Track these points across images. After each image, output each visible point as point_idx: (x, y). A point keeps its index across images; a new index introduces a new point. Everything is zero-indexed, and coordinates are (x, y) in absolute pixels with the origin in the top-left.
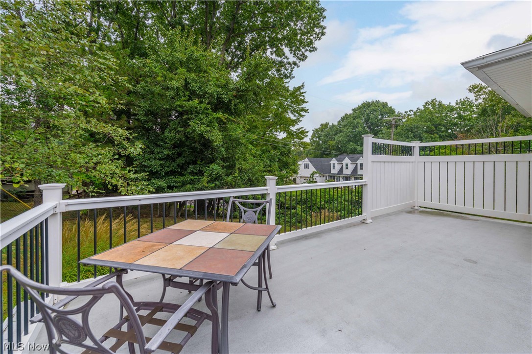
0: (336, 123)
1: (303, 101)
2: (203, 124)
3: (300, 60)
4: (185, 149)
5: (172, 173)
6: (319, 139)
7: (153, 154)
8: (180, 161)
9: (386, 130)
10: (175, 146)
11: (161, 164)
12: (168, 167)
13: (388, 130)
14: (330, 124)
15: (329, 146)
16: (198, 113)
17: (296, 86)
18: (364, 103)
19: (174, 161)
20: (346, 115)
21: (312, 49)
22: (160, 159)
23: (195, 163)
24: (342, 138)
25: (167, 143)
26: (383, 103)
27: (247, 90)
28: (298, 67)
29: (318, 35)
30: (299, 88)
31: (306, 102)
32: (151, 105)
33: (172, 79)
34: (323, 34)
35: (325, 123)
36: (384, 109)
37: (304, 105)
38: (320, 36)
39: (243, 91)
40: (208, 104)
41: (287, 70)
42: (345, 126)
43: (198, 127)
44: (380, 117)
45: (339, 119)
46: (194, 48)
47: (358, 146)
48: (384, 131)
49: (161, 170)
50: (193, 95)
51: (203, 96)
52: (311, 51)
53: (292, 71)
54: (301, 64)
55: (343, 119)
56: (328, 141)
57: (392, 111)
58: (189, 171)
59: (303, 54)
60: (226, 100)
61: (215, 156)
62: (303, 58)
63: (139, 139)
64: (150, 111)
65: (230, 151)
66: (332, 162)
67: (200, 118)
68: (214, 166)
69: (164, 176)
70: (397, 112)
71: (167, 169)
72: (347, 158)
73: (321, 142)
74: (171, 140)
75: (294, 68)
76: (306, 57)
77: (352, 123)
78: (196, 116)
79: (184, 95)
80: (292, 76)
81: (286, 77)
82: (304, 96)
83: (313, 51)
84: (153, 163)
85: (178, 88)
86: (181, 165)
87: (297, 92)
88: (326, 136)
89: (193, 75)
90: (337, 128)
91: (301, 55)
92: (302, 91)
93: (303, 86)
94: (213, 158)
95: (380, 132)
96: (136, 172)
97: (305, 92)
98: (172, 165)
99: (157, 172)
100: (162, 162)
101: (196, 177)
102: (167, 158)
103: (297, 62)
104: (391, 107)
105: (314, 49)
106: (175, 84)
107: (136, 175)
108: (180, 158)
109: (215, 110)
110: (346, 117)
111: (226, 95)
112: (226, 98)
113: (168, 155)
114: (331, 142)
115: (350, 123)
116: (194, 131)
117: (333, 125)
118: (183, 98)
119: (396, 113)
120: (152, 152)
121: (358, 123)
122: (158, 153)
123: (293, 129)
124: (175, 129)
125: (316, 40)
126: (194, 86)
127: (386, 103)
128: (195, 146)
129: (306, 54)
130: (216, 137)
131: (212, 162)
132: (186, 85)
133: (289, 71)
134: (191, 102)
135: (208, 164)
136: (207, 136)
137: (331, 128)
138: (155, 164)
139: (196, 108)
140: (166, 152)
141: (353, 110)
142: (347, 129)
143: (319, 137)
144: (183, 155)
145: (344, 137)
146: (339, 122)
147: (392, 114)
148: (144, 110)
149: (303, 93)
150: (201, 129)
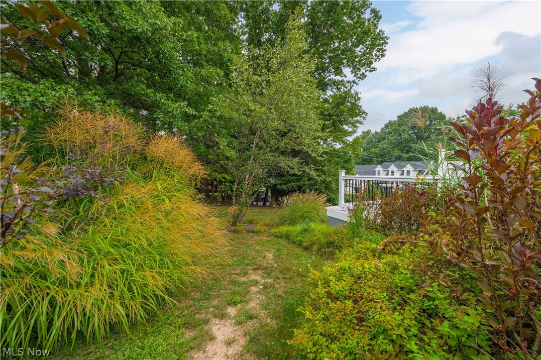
0: (379, 131)
3: (360, 79)
9: (435, 137)
13: (438, 137)
14: (373, 131)
15: (372, 154)
18: (411, 109)
20: (390, 122)
21: (372, 70)
24: (386, 145)
26: (432, 108)
28: (357, 85)
29: (378, 57)
34: (383, 56)
35: (367, 130)
36: (433, 114)
38: (380, 57)
41: (346, 88)
42: (390, 133)
44: (428, 123)
45: (383, 126)
47: (403, 153)
48: (433, 138)
52: (370, 71)
53: (351, 88)
55: (387, 126)
56: (370, 148)
57: (442, 117)
59: (363, 73)
62: (363, 76)
66: (377, 170)
70: (447, 117)
72: (393, 165)
75: (353, 86)
77: (397, 130)
88: (368, 143)
90: (380, 135)
91: (361, 75)
95: (429, 139)
103: (357, 81)
104: (441, 112)
105: (374, 69)
110: (389, 124)
114: (374, 150)
115: (396, 130)
117: (376, 133)
119: (447, 119)
121: (404, 130)
125: (376, 61)
127: (435, 108)
129: (366, 74)
133: (349, 89)
137: (373, 135)
141: (398, 117)
142: (392, 136)
145: (388, 144)
146: (383, 128)
147: (443, 120)
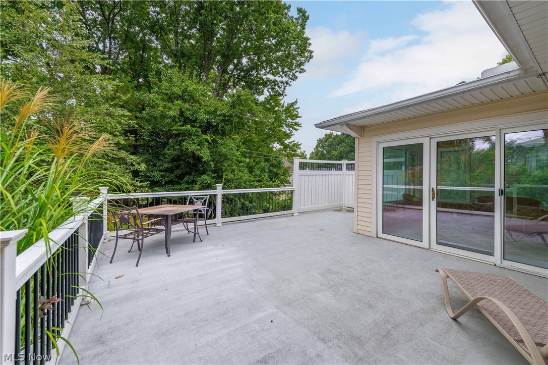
1: (297, 116)
2: (195, 144)
3: (292, 79)
4: (182, 163)
5: (170, 182)
6: (323, 149)
7: (155, 166)
8: (178, 172)
10: (173, 160)
11: (161, 175)
12: (167, 177)
14: (334, 135)
15: (333, 156)
16: (191, 135)
17: (290, 102)
19: (173, 172)
22: (161, 171)
23: (190, 174)
24: (343, 148)
25: (166, 158)
27: (231, 116)
28: (290, 86)
29: (306, 58)
30: (292, 105)
31: (300, 117)
32: (154, 128)
33: (170, 109)
34: (311, 57)
35: (329, 133)
37: (298, 120)
38: (308, 59)
39: (228, 116)
40: (199, 127)
41: (280, 88)
43: (190, 146)
46: (188, 82)
49: (162, 180)
50: (186, 121)
51: (195, 121)
52: (300, 72)
53: (284, 89)
54: (293, 83)
56: (331, 151)
58: (185, 180)
59: (294, 75)
60: (214, 124)
61: (206, 168)
62: (294, 78)
63: (144, 154)
64: (153, 132)
65: (219, 164)
67: (192, 139)
68: (204, 177)
69: (164, 185)
71: (167, 179)
73: (325, 152)
74: (169, 156)
75: (286, 86)
76: (296, 77)
78: (189, 138)
79: (180, 120)
80: (285, 94)
81: (280, 95)
82: (297, 111)
83: (302, 72)
84: (155, 174)
85: (174, 116)
86: (178, 175)
87: (290, 107)
88: (330, 146)
89: (187, 105)
90: (341, 138)
91: (292, 76)
92: (295, 107)
93: (296, 102)
94: (204, 170)
96: (141, 181)
97: (298, 108)
98: (171, 176)
99: (158, 181)
100: (162, 173)
101: (190, 186)
102: (167, 170)
103: (289, 82)
105: (303, 71)
106: (171, 113)
107: (141, 184)
108: (178, 170)
109: (204, 132)
111: (214, 119)
112: (214, 122)
113: (167, 168)
114: (334, 152)
116: (187, 149)
117: (337, 136)
118: (179, 124)
120: (155, 165)
122: (160, 166)
123: (287, 142)
124: (173, 146)
125: (305, 62)
126: (188, 114)
128: (188, 161)
129: (296, 74)
130: (205, 154)
131: (204, 173)
132: (182, 113)
133: (282, 89)
134: (184, 127)
135: (201, 174)
136: (197, 153)
137: (334, 138)
138: (157, 175)
139: (189, 131)
140: (166, 165)
142: (349, 140)
143: (323, 147)
144: (180, 168)
148: (148, 132)
149: (296, 109)
150: (193, 147)
